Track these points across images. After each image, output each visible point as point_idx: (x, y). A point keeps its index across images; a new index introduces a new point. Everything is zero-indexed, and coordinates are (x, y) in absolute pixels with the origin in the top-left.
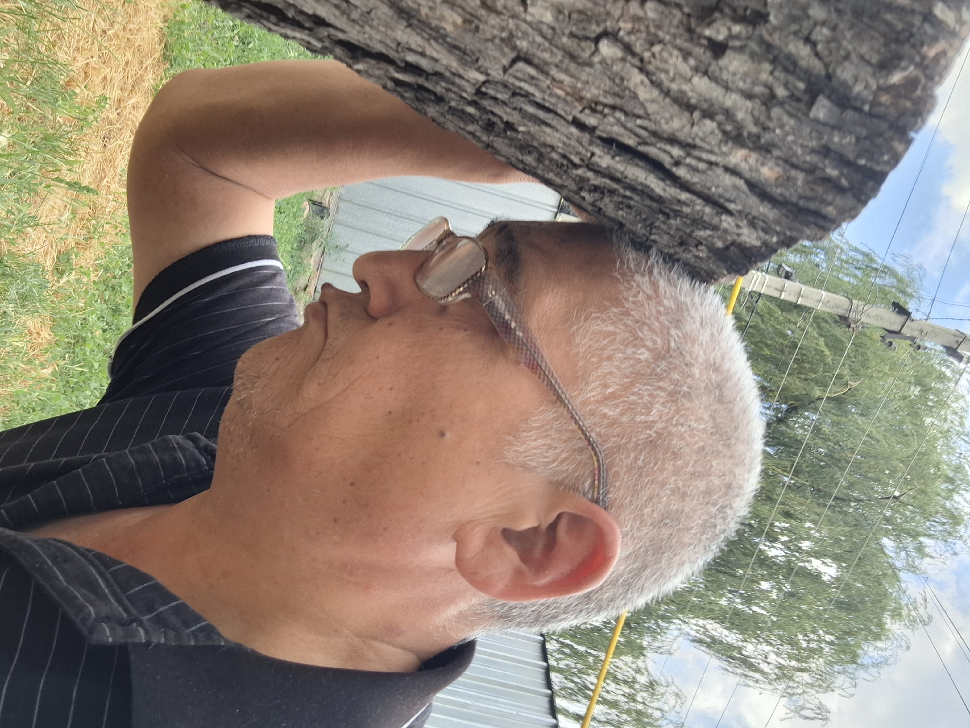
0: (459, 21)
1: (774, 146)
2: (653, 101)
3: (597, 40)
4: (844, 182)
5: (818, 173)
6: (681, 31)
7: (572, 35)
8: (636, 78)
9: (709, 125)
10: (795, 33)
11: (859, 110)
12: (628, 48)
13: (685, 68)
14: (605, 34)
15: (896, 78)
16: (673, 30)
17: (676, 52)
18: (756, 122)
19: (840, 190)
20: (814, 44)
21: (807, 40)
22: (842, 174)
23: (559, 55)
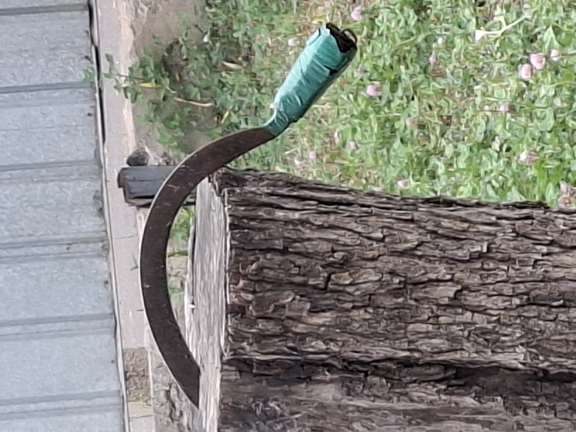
0: (442, 223)
1: (285, 225)
2: (347, 223)
3: (384, 237)
4: (245, 221)
5: (258, 221)
6: (352, 252)
7: (395, 235)
8: (360, 229)
9: (318, 223)
10: (305, 267)
11: (261, 250)
12: (369, 238)
13: (342, 240)
14: (382, 240)
15: (254, 266)
16: (355, 251)
17: (350, 243)
18: (300, 230)
19: (245, 217)
20: (295, 266)
21: (299, 267)
22: (248, 223)
23: (395, 226)
